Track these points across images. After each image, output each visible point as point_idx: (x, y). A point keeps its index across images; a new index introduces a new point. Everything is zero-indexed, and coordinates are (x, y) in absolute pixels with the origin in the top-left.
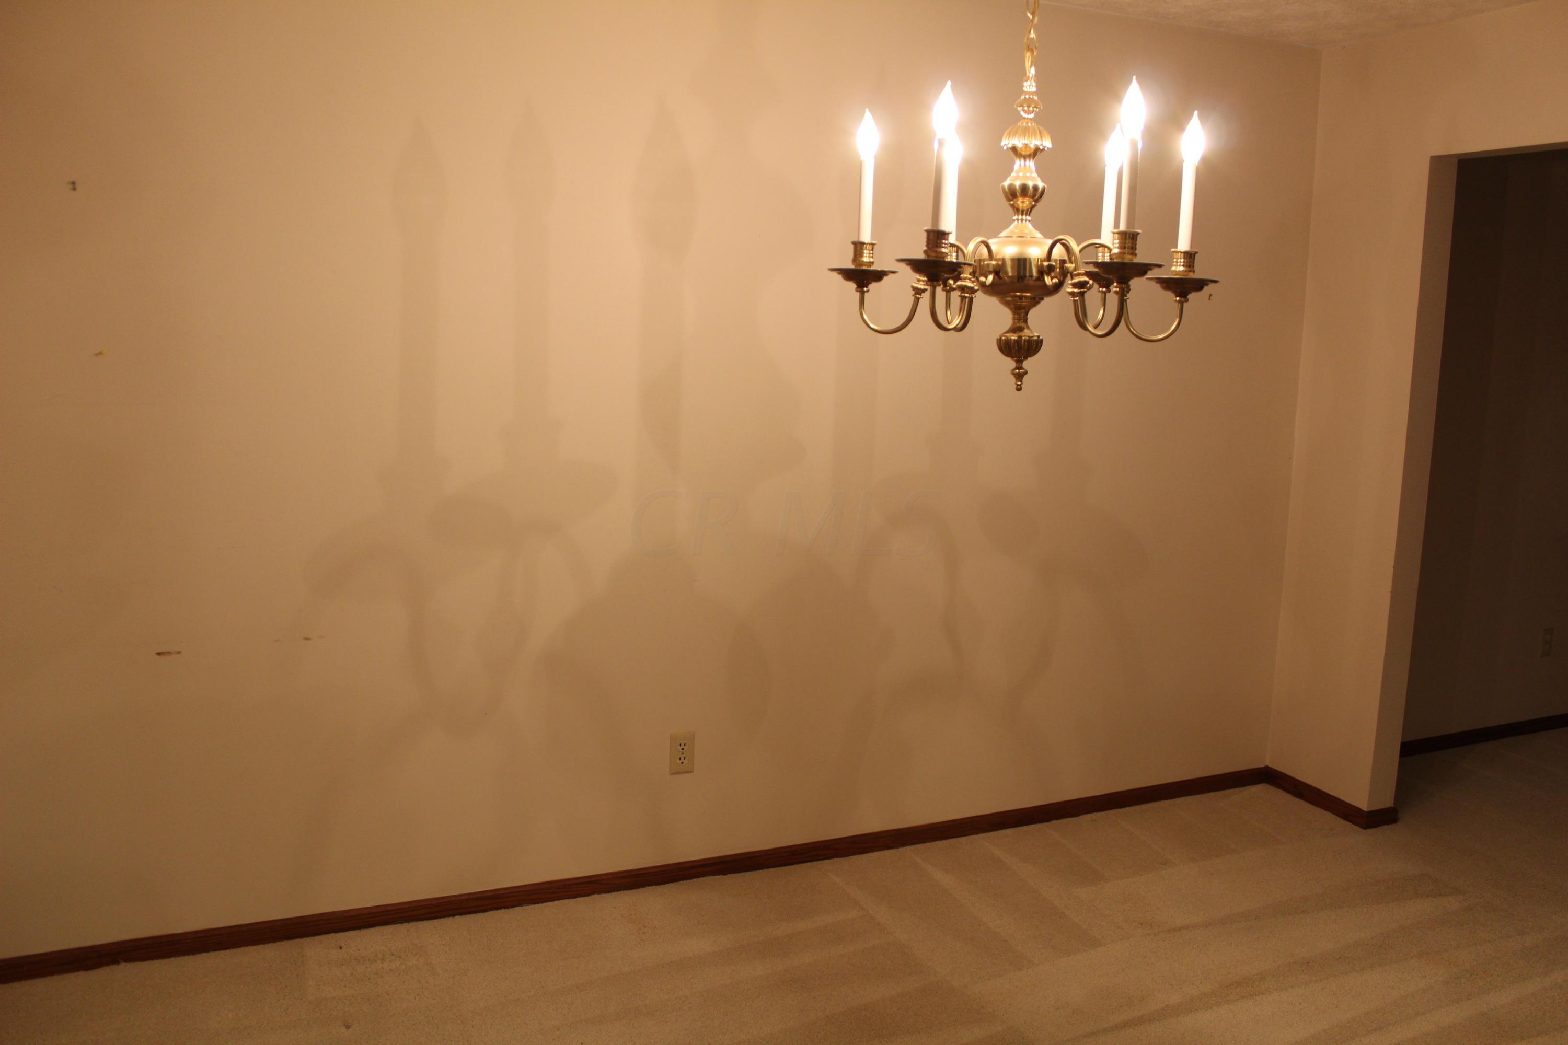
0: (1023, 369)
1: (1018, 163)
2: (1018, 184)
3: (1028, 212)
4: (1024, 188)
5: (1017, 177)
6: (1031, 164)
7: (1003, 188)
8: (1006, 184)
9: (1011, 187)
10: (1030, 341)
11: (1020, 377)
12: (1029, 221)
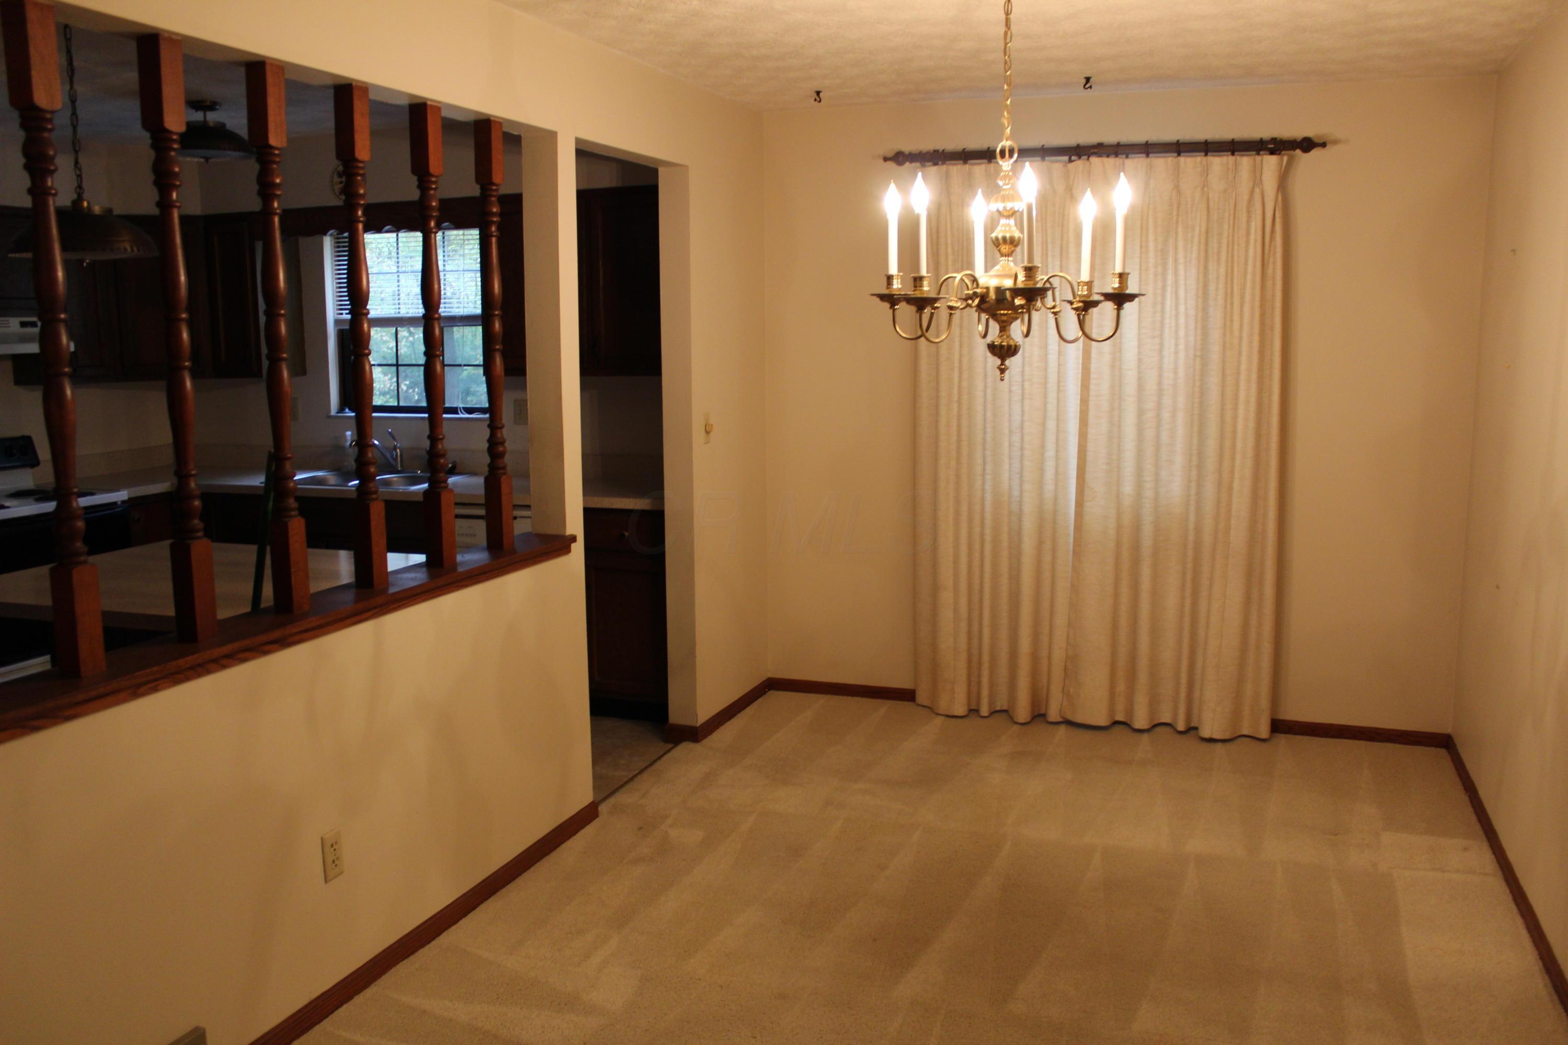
0: (1004, 365)
1: (1003, 221)
2: (1000, 236)
3: (1008, 255)
4: (1004, 239)
5: (1001, 231)
6: (1012, 222)
7: (992, 238)
8: (993, 235)
9: (997, 239)
10: (1009, 347)
11: (1002, 371)
12: (1011, 261)
